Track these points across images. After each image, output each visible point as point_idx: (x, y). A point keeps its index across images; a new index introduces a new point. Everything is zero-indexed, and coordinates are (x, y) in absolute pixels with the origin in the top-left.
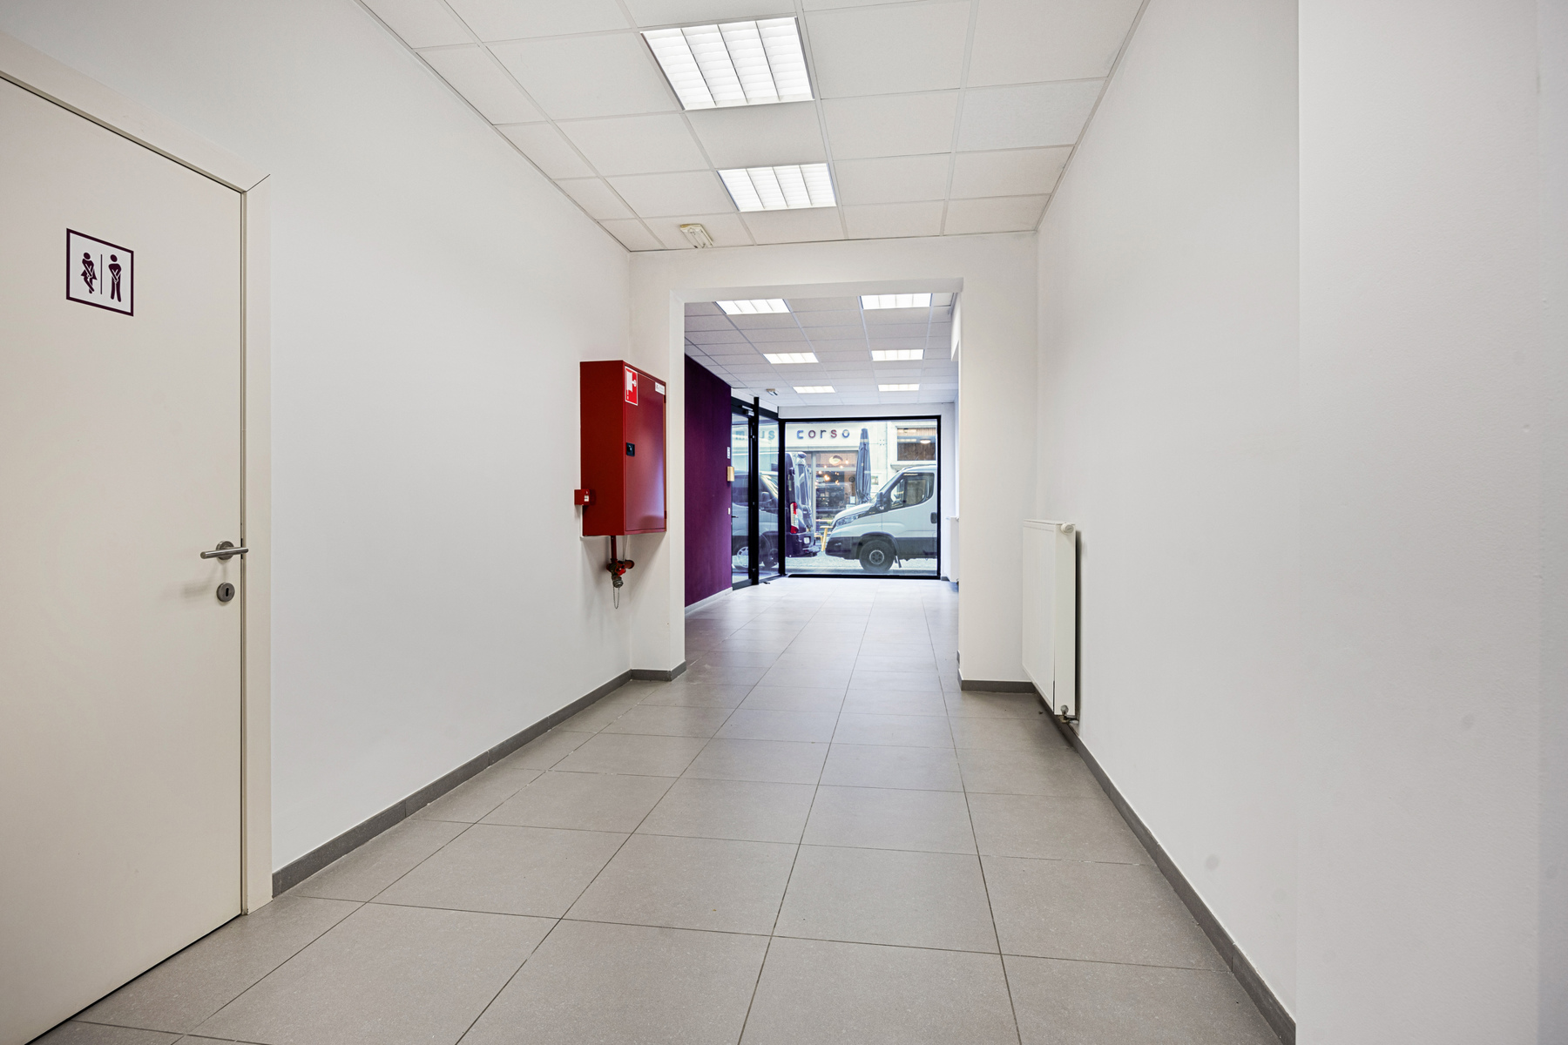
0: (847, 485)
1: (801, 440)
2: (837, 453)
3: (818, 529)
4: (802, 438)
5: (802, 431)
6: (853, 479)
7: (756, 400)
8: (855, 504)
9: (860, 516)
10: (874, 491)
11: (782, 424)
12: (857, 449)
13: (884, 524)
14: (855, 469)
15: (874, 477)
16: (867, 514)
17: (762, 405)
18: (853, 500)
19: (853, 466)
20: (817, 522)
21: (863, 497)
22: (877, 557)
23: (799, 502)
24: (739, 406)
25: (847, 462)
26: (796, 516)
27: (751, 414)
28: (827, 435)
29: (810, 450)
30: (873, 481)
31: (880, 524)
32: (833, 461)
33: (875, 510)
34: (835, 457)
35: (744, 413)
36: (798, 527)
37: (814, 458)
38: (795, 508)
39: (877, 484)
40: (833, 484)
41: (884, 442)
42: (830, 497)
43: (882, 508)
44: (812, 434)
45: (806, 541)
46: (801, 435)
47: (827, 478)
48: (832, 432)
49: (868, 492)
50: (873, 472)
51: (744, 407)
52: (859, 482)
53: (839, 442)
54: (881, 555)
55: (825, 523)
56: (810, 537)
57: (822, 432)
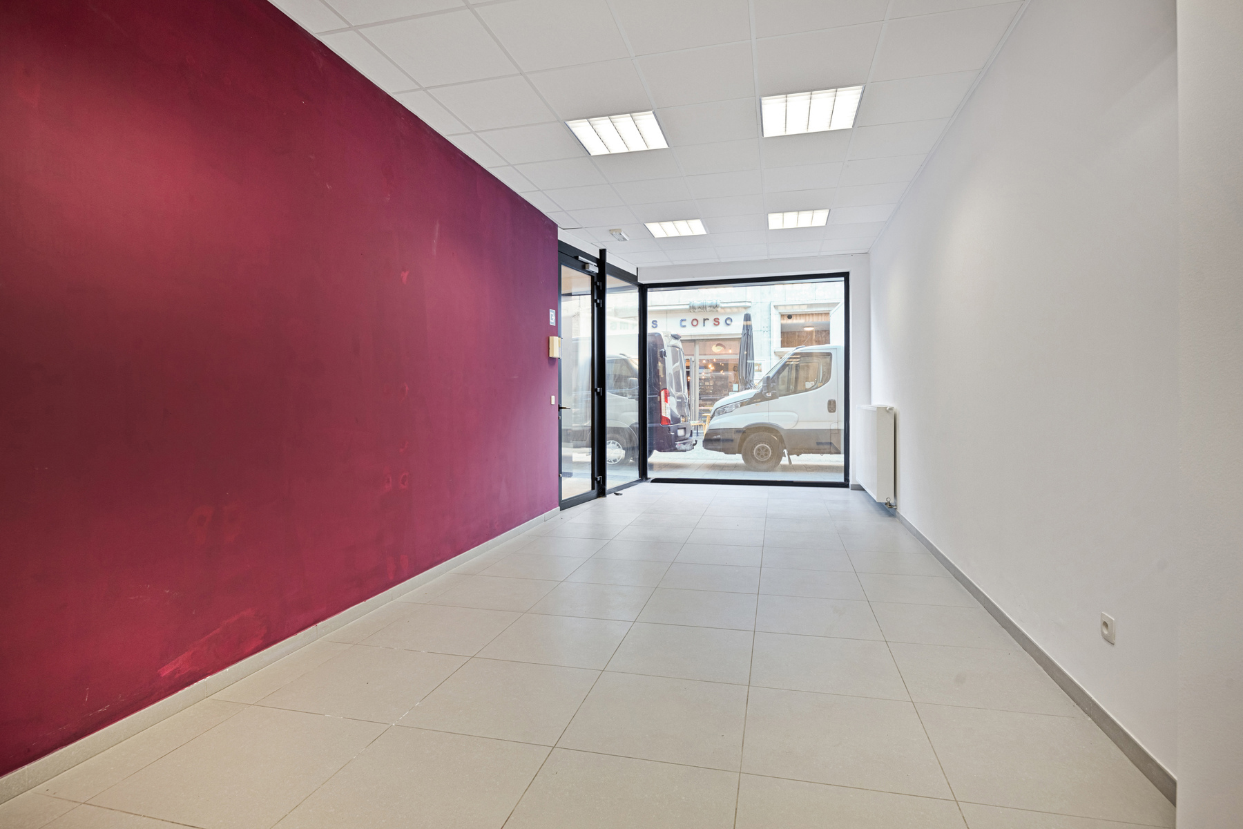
0: (731, 374)
1: (684, 329)
2: (720, 341)
3: (700, 416)
4: (684, 326)
5: (685, 320)
6: (736, 369)
7: (603, 252)
8: (738, 391)
9: (742, 405)
10: (758, 378)
11: (643, 290)
12: (740, 336)
13: (771, 414)
14: (737, 357)
15: (757, 364)
16: (751, 401)
17: (610, 260)
18: (735, 387)
19: (736, 354)
20: (700, 410)
21: (746, 384)
22: (763, 453)
23: (673, 390)
24: (572, 256)
25: (730, 351)
26: (668, 405)
27: (594, 268)
28: (710, 323)
29: (693, 338)
30: (756, 368)
31: (766, 414)
32: (715, 349)
33: (760, 398)
34: (718, 345)
35: (583, 267)
36: (670, 418)
37: (697, 347)
38: (667, 396)
39: (761, 371)
40: (717, 374)
41: (767, 329)
42: (715, 385)
43: (769, 395)
44: (695, 323)
45: (681, 433)
46: (684, 323)
47: (711, 367)
48: (715, 320)
49: (751, 378)
50: (757, 360)
51: (580, 258)
52: (743, 369)
53: (722, 330)
54: (767, 450)
55: (708, 411)
56: (685, 428)
57: (704, 320)
